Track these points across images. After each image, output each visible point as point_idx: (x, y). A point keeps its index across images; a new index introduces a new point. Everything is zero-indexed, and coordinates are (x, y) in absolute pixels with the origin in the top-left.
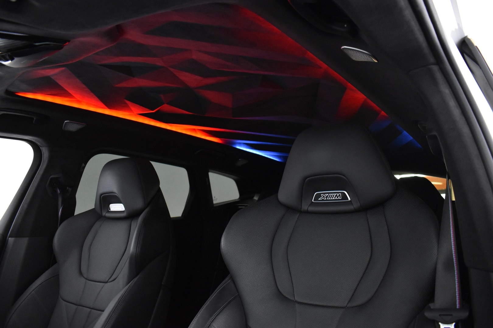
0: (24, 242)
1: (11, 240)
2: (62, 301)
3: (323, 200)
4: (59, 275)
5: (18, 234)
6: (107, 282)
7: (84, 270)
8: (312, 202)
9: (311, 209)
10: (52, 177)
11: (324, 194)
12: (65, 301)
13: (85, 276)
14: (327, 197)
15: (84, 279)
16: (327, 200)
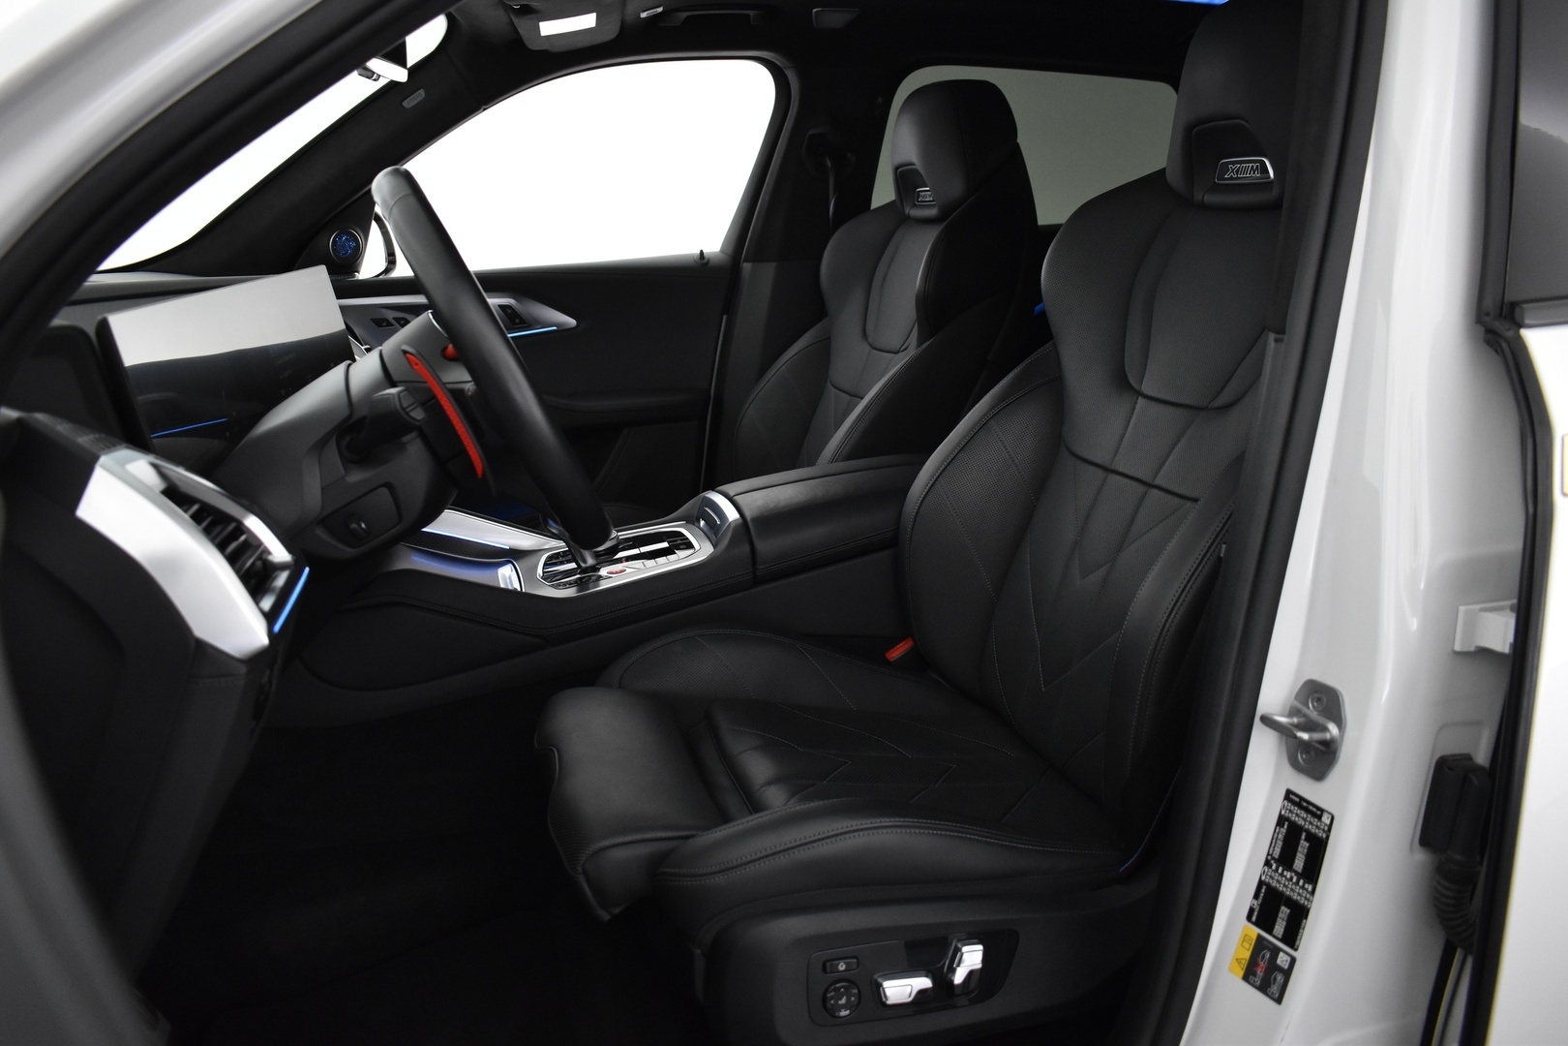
0: (769, 271)
1: (747, 267)
2: (833, 389)
3: (1231, 178)
4: (829, 338)
5: (757, 257)
6: (896, 353)
7: (870, 327)
8: (1215, 183)
9: (1209, 198)
10: (811, 132)
11: (1234, 163)
12: (835, 388)
13: (870, 340)
14: (1237, 172)
15: (867, 345)
16: (1238, 178)
